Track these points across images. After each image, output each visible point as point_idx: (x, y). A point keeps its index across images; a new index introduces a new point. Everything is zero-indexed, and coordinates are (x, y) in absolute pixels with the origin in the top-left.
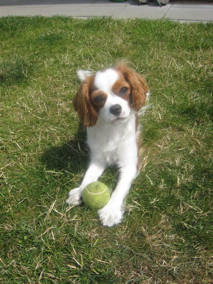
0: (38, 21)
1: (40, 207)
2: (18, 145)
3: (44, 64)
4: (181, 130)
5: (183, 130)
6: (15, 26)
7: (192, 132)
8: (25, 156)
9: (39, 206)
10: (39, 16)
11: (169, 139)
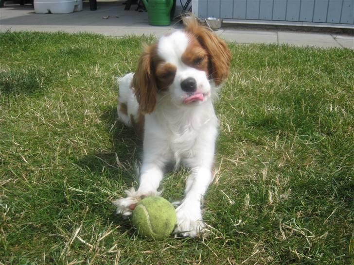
0: (61, 37)
1: (54, 237)
2: (24, 159)
3: (66, 76)
4: (259, 143)
5: (262, 144)
6: (30, 40)
7: (276, 145)
8: (33, 172)
9: (53, 235)
10: (61, 33)
11: (245, 153)
